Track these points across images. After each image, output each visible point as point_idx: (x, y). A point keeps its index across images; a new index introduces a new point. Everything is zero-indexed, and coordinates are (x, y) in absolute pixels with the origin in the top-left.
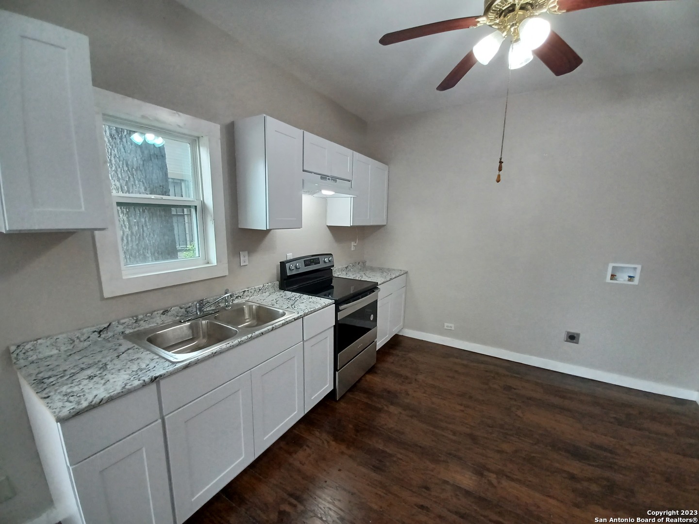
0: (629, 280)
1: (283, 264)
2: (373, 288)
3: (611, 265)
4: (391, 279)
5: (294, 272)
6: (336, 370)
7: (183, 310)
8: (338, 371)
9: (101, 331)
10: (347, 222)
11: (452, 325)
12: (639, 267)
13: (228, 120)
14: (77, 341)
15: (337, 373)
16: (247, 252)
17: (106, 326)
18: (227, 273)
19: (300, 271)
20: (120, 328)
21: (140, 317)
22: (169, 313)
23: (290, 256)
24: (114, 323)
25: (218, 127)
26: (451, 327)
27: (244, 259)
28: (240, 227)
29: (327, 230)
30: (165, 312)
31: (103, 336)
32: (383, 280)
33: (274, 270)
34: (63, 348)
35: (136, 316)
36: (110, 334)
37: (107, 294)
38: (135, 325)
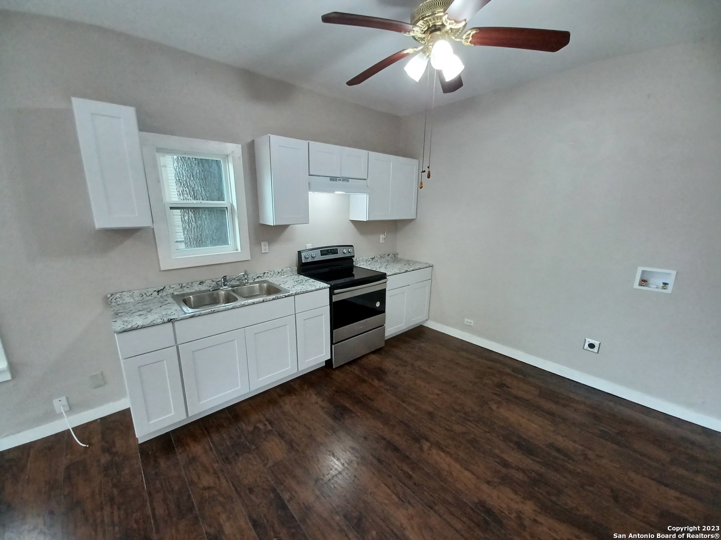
0: (663, 288)
1: (299, 253)
3: (640, 269)
4: (406, 271)
5: (309, 260)
6: (332, 343)
7: (215, 283)
8: (334, 344)
9: (159, 291)
10: (364, 218)
12: (674, 273)
13: (250, 140)
14: (145, 296)
15: (333, 346)
16: (267, 243)
17: (162, 288)
18: (250, 259)
19: (316, 260)
20: (171, 291)
21: (184, 285)
22: (204, 284)
23: (310, 246)
24: (167, 287)
25: (240, 146)
26: (471, 323)
27: (265, 247)
28: (260, 223)
29: (351, 225)
30: (201, 283)
31: (160, 294)
32: (391, 273)
33: (294, 258)
34: (137, 299)
35: (182, 284)
36: (164, 294)
37: (162, 269)
38: (180, 289)
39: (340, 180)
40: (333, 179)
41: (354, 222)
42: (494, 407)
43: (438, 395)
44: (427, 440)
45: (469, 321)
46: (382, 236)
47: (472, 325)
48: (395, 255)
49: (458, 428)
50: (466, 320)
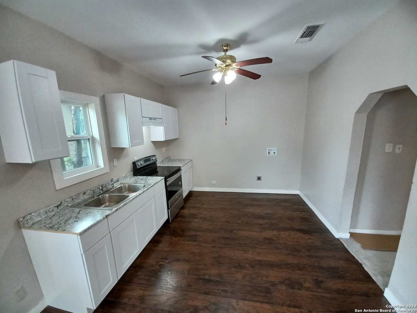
0: (274, 154)
1: (134, 163)
2: (179, 170)
3: (268, 149)
4: (186, 164)
5: (140, 167)
6: (168, 209)
7: (92, 191)
8: (169, 209)
9: (58, 206)
10: (162, 138)
11: (215, 182)
12: (276, 149)
13: (102, 94)
14: (48, 212)
15: (169, 210)
16: (116, 159)
17: (60, 204)
18: (109, 171)
19: (143, 166)
20: (66, 204)
21: (74, 197)
22: (86, 194)
23: (136, 159)
24: (63, 202)
25: (98, 98)
26: (214, 183)
27: (116, 163)
28: (112, 146)
29: (152, 144)
30: (84, 193)
31: (59, 208)
32: (182, 165)
33: (130, 167)
34: (43, 217)
35: (72, 197)
36: (62, 207)
37: (58, 188)
38: (72, 201)
39: (153, 119)
40: (151, 119)
41: (152, 142)
42: (243, 210)
43: (223, 214)
44: (235, 230)
45: (214, 182)
46: (164, 149)
47: (215, 183)
48: (170, 158)
49: (239, 222)
50: (212, 182)
